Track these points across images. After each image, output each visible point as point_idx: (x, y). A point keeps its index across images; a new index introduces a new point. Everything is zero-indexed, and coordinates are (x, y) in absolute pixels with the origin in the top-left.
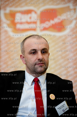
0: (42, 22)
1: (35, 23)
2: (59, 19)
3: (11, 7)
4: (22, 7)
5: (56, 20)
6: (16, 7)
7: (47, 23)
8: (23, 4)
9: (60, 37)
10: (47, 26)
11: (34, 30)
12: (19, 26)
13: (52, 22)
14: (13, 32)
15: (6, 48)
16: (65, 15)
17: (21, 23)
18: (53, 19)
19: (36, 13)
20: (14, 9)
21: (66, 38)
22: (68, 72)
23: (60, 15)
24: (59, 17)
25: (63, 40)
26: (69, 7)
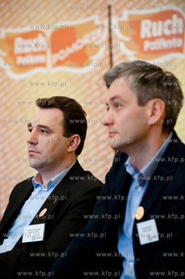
0: (55, 50)
1: (43, 53)
2: (80, 44)
3: (7, 27)
4: (23, 26)
5: (76, 47)
6: (15, 27)
7: (62, 51)
8: (24, 22)
9: (83, 76)
10: (62, 58)
11: (43, 65)
12: (20, 60)
13: (70, 50)
14: (13, 70)
15: (4, 100)
16: (88, 36)
17: (24, 55)
18: (70, 46)
19: (44, 35)
20: (11, 31)
21: (92, 76)
22: (99, 136)
23: (81, 38)
24: (79, 41)
25: (88, 81)
26: (92, 22)
